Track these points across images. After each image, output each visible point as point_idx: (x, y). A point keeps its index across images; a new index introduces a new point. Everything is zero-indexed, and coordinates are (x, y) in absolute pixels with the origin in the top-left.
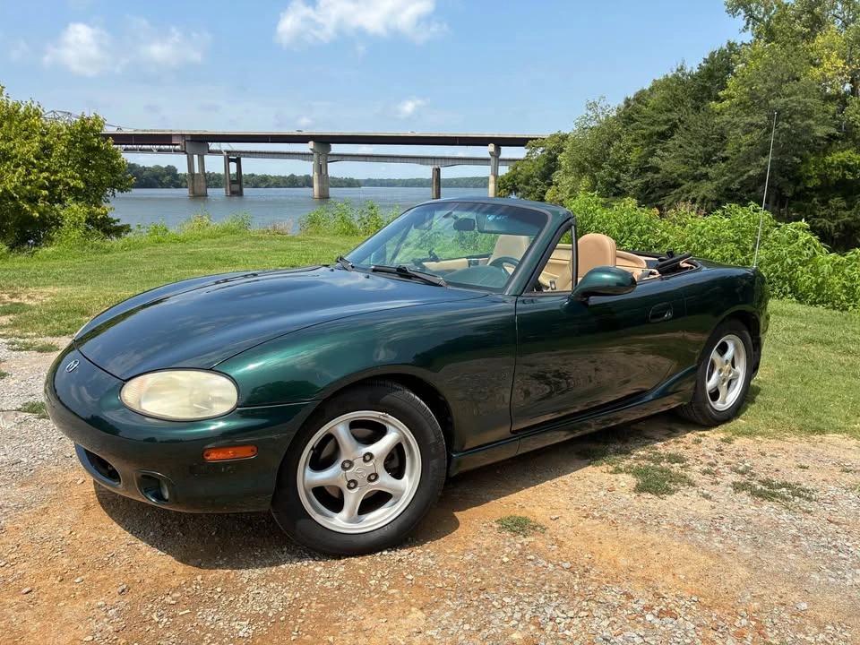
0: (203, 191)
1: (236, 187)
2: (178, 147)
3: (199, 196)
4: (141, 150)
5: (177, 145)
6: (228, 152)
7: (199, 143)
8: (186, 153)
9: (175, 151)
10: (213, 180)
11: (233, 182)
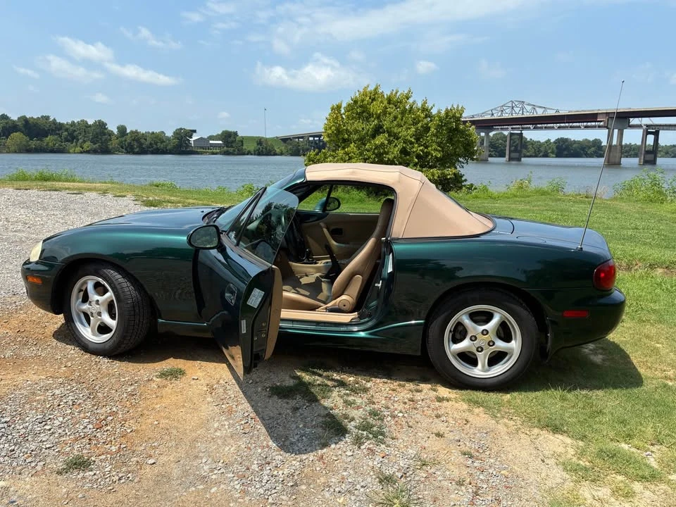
0: (617, 160)
1: (650, 157)
2: (602, 123)
3: (613, 164)
4: (571, 127)
5: (601, 121)
6: (647, 126)
7: (623, 119)
8: (608, 128)
9: (599, 127)
10: (630, 151)
11: (647, 152)
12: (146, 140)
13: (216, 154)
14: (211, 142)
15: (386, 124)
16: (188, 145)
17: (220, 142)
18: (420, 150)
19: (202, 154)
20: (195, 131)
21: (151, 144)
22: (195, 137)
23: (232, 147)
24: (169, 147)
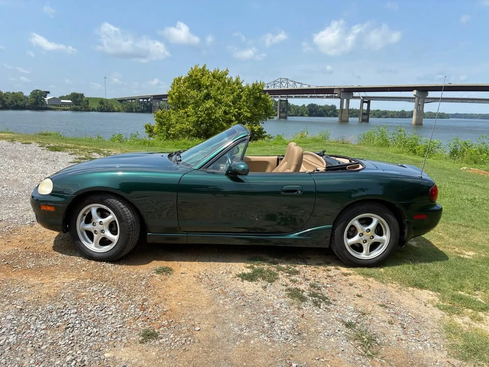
0: (346, 119)
1: (365, 117)
2: (336, 95)
3: (344, 122)
4: (318, 97)
5: (336, 94)
6: (363, 97)
7: (348, 92)
8: (340, 98)
9: (335, 97)
10: (353, 113)
11: (364, 114)
12: (8, 98)
13: (67, 110)
14: (62, 101)
15: (213, 93)
16: (43, 103)
17: (70, 101)
18: (236, 111)
19: (55, 110)
20: (48, 92)
21: (12, 101)
22: (48, 97)
23: (79, 105)
24: (27, 104)
